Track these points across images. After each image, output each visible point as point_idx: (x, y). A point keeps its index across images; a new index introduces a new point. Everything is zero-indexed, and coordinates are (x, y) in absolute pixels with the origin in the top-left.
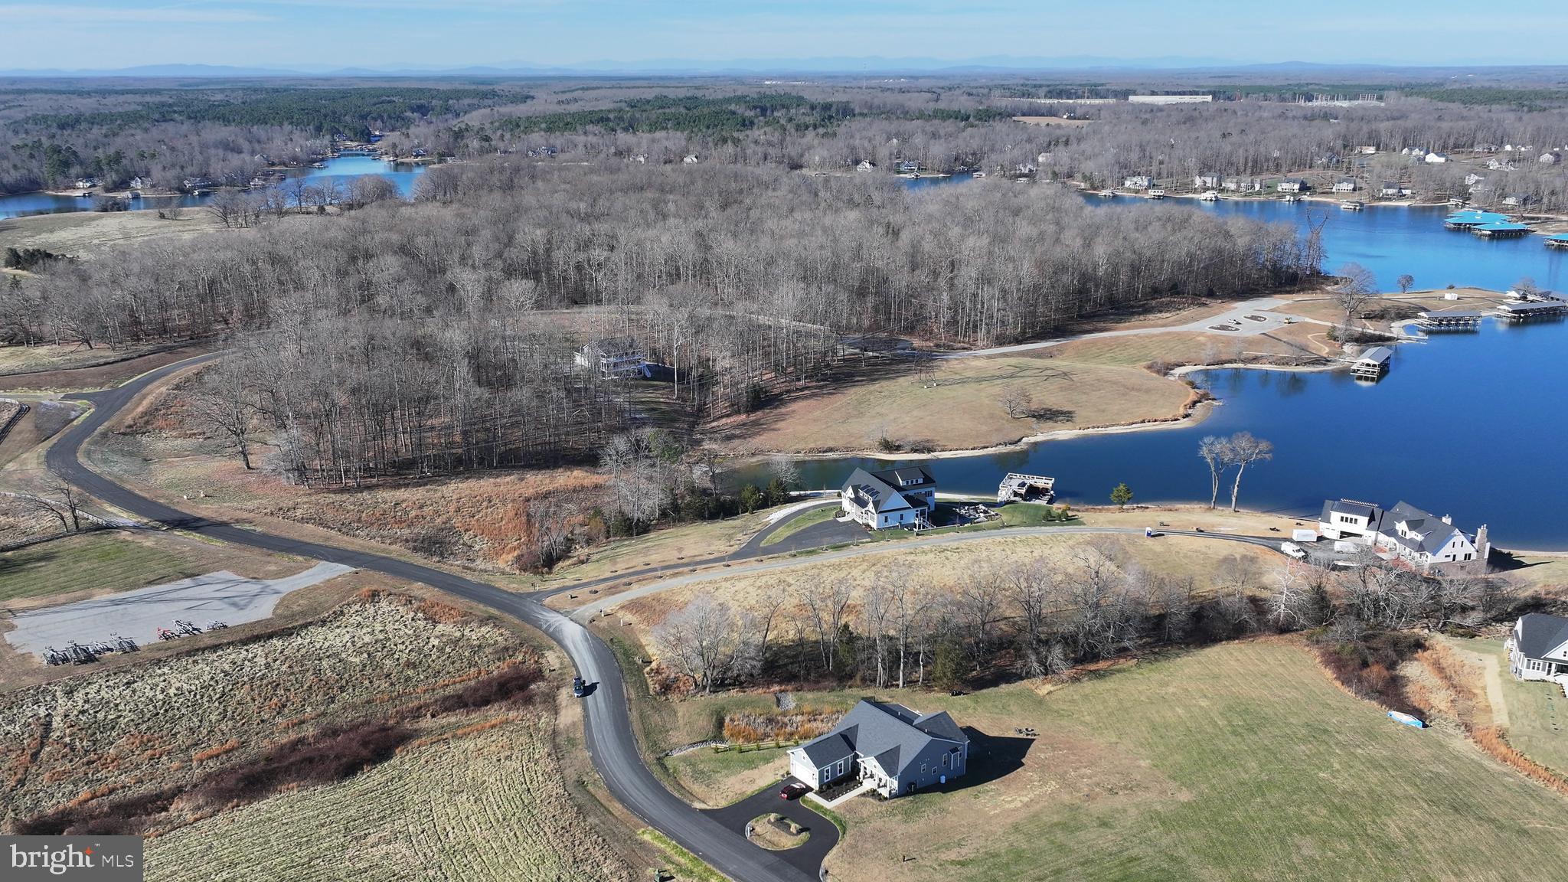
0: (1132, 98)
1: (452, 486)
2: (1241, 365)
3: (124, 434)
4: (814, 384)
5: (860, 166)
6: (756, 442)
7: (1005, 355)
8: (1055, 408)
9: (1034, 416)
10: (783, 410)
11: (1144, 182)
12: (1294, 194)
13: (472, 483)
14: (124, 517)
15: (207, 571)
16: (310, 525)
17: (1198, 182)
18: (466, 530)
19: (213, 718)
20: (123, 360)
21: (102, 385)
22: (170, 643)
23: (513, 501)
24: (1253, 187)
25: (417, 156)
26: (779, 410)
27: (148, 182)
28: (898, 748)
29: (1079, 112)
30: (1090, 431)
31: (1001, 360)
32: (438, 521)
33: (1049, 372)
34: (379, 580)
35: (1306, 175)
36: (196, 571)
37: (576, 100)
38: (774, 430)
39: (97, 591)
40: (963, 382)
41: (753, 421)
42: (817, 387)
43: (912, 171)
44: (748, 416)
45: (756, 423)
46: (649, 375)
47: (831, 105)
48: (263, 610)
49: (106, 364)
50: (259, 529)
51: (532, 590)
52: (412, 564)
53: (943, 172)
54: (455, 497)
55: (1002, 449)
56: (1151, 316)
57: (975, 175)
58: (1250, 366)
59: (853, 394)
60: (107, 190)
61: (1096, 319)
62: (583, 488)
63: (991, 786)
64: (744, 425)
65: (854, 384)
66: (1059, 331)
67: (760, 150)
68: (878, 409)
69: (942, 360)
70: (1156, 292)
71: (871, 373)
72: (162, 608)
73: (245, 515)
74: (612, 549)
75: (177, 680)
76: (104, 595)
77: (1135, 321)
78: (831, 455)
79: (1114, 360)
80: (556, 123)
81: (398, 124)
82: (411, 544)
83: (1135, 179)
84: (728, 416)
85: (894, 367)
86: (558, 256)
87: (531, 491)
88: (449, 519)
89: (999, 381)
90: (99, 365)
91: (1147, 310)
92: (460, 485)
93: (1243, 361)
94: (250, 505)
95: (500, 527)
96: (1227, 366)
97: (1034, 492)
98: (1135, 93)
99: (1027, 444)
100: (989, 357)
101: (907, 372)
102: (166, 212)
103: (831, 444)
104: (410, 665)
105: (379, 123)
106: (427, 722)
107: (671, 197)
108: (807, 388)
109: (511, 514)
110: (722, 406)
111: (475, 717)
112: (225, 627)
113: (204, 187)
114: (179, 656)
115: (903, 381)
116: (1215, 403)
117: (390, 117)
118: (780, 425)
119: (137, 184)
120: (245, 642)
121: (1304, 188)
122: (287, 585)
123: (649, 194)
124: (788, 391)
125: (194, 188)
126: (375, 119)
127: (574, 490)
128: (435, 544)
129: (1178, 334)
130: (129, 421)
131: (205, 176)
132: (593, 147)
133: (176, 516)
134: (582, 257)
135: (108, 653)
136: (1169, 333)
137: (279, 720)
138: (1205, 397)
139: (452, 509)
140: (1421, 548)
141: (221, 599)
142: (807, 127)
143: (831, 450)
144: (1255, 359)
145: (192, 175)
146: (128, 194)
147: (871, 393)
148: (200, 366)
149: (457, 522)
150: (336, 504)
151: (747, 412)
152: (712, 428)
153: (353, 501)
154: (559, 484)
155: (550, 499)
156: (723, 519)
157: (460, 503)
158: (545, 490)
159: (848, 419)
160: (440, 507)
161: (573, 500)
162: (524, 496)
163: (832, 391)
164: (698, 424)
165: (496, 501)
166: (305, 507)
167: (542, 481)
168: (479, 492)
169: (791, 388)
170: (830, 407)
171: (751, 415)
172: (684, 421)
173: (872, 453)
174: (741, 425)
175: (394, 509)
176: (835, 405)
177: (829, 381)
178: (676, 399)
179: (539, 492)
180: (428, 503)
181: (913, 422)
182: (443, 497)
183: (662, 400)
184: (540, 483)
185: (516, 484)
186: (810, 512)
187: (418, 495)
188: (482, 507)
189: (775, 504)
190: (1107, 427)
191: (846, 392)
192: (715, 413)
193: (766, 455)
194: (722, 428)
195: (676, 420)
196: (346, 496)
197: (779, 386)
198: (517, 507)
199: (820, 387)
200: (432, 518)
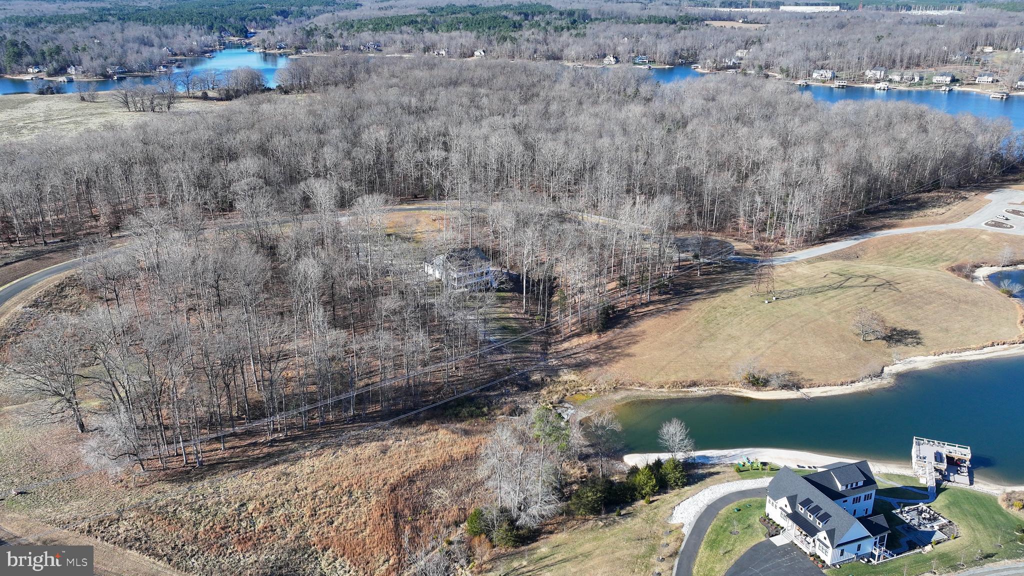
0: (782, 8)
1: (306, 465)
4: (657, 298)
5: (606, 59)
6: (616, 370)
8: (899, 327)
9: (884, 339)
10: (632, 330)
11: (829, 74)
12: (947, 85)
13: (328, 456)
16: (135, 553)
17: (869, 74)
18: (325, 549)
23: (378, 491)
24: (913, 79)
25: (280, 49)
26: (629, 330)
27: (80, 69)
29: (750, 18)
30: (945, 358)
31: (821, 264)
32: (291, 534)
33: (872, 281)
35: (949, 68)
38: (628, 355)
40: (798, 293)
41: (605, 344)
42: (660, 302)
43: (644, 63)
44: (600, 337)
45: (608, 346)
47: (573, 12)
53: (668, 64)
54: (309, 490)
56: (928, 212)
57: (693, 66)
59: (698, 310)
60: (50, 75)
61: (880, 215)
62: (453, 461)
64: (597, 347)
65: (696, 297)
68: (729, 331)
69: (770, 267)
70: (922, 186)
71: (709, 283)
77: (917, 216)
78: (698, 392)
79: (916, 261)
83: (822, 72)
84: (578, 335)
85: (728, 276)
86: (401, 156)
87: (394, 476)
88: (303, 531)
89: (832, 293)
91: (921, 206)
92: (316, 462)
95: (364, 540)
98: (783, 4)
99: (892, 375)
100: (809, 261)
101: (741, 282)
102: (86, 95)
103: (693, 377)
105: (254, 23)
107: (483, 91)
108: (651, 303)
109: (376, 515)
110: (571, 322)
113: (122, 73)
115: (741, 294)
117: (261, 19)
118: (634, 349)
119: (71, 70)
121: (954, 80)
123: (465, 88)
124: (634, 306)
125: (114, 74)
126: (251, 21)
127: (445, 468)
129: (961, 232)
131: (121, 64)
132: (407, 43)
134: (419, 156)
136: (953, 231)
139: (307, 512)
142: (562, 29)
145: (112, 64)
146: (62, 79)
147: (715, 308)
148: (63, 275)
150: (170, 509)
151: (598, 331)
152: (565, 350)
153: (190, 500)
154: (425, 458)
155: (418, 483)
156: (619, 515)
157: (317, 500)
158: (412, 470)
159: (701, 342)
160: (293, 508)
161: (443, 483)
162: (389, 483)
163: (676, 306)
164: (550, 344)
165: (357, 493)
166: (132, 516)
167: (406, 452)
168: (339, 478)
169: (637, 302)
170: (680, 327)
171: (602, 336)
172: (536, 342)
173: (738, 389)
174: (594, 348)
175: (239, 516)
176: (684, 325)
177: (670, 294)
178: (524, 313)
179: (405, 474)
180: (279, 502)
181: (768, 348)
182: (296, 489)
183: (511, 315)
184: (404, 457)
185: (379, 461)
186: (723, 512)
187: (268, 485)
188: (342, 505)
189: (673, 489)
190: (960, 351)
191: (690, 307)
192: (565, 331)
193: (628, 390)
194: (575, 351)
195: (528, 341)
196: (184, 488)
197: (623, 299)
198: (383, 501)
199: (663, 302)
200: (284, 531)
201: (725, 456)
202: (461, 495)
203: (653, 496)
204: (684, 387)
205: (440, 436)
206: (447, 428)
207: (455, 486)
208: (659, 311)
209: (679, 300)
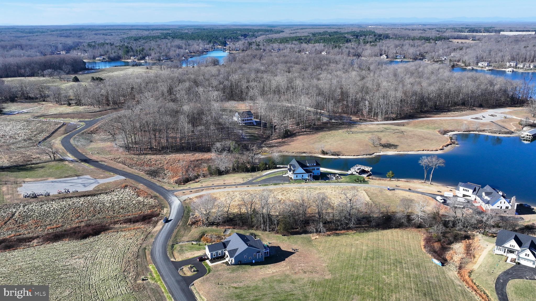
0: (502, 33)
2: (477, 133)
3: (89, 133)
4: (309, 130)
5: (382, 56)
6: (281, 148)
7: (384, 124)
8: (392, 143)
9: (383, 146)
10: (294, 138)
11: (486, 64)
14: (70, 157)
15: (83, 175)
16: (121, 164)
17: (508, 64)
18: (167, 169)
19: (59, 217)
20: (100, 111)
21: (91, 118)
22: (59, 195)
23: (186, 161)
25: (236, 51)
27: (150, 57)
28: (237, 249)
29: (477, 38)
30: (400, 153)
31: (381, 126)
32: (160, 166)
33: (396, 131)
34: (131, 182)
36: (80, 175)
37: (296, 33)
38: (289, 145)
39: (49, 178)
40: (362, 132)
44: (282, 140)
45: (284, 142)
46: (255, 124)
47: (382, 35)
48: (91, 188)
49: (94, 112)
50: (106, 164)
51: (173, 189)
52: (143, 178)
53: (412, 59)
54: (169, 159)
55: (365, 157)
56: (449, 113)
57: (424, 60)
58: (480, 133)
59: (321, 134)
60: (138, 60)
61: (427, 113)
63: (269, 265)
64: (280, 142)
65: (323, 131)
66: (411, 116)
67: (347, 50)
68: (327, 140)
69: (359, 124)
70: (456, 104)
71: (331, 127)
72: (64, 184)
73: (104, 159)
74: (209, 179)
75: (55, 205)
76: (51, 179)
77: (442, 114)
78: (304, 155)
79: (428, 128)
80: (285, 40)
81: (236, 40)
83: (482, 63)
84: (276, 139)
85: (340, 126)
87: (193, 159)
88: (163, 165)
89: (376, 133)
90: (92, 112)
91: (449, 111)
93: (478, 131)
94: (107, 157)
96: (471, 132)
97: (363, 172)
98: (503, 31)
100: (379, 124)
101: (343, 128)
103: (305, 151)
104: (123, 208)
105: (230, 40)
106: (117, 226)
108: (305, 131)
109: (184, 165)
110: (276, 136)
111: (132, 226)
112: (77, 192)
113: (166, 59)
114: (59, 199)
115: (340, 131)
116: (457, 146)
117: (234, 38)
118: (292, 143)
119: (147, 58)
120: (80, 197)
122: (102, 181)
124: (299, 132)
125: (163, 60)
126: (229, 39)
127: (208, 160)
128: (154, 173)
129: (457, 120)
130: (92, 130)
131: (167, 56)
132: (292, 48)
133: (85, 158)
135: (41, 196)
136: (453, 119)
137: (76, 220)
138: (454, 143)
139: (166, 162)
140: (488, 203)
141: (82, 183)
142: (368, 42)
143: (304, 153)
144: (484, 131)
145: (163, 56)
146: (143, 61)
147: (327, 134)
149: (165, 167)
150: (132, 158)
151: (282, 138)
152: (269, 143)
153: (137, 158)
154: (204, 157)
155: (199, 162)
157: (169, 161)
158: (199, 159)
159: (315, 143)
160: (162, 162)
161: (206, 163)
162: (191, 160)
163: (314, 133)
164: (265, 141)
165: (181, 161)
166: (122, 158)
167: (199, 156)
168: (178, 158)
170: (311, 138)
172: (261, 140)
173: (317, 155)
175: (148, 161)
176: (313, 138)
177: (314, 130)
178: (262, 133)
179: (196, 159)
180: (159, 160)
181: (337, 145)
182: (165, 159)
183: (256, 133)
185: (190, 157)
186: (279, 172)
187: (158, 157)
188: (176, 162)
189: (271, 169)
190: (409, 151)
192: (273, 138)
193: (282, 153)
194: (272, 143)
195: (258, 140)
196: (137, 156)
197: (296, 130)
198: (187, 163)
199: (310, 132)
200: (158, 165)
204: (300, 153)
205: (212, 154)
206: (215, 153)
208: (307, 134)
209: (316, 131)
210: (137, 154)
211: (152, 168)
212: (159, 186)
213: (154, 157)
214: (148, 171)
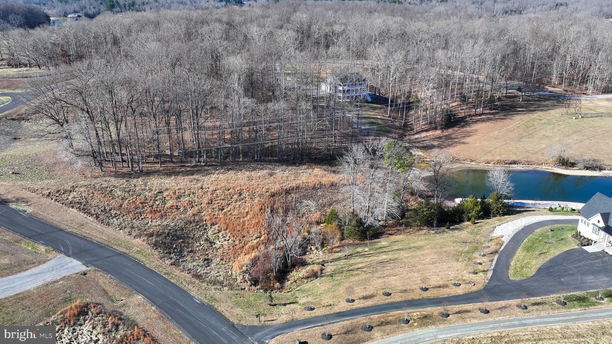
1: (214, 177)
3: (14, 120)
4: (488, 111)
6: (454, 151)
10: (468, 129)
13: (231, 174)
16: (74, 210)
18: (213, 224)
21: (26, 88)
23: (261, 195)
26: (465, 129)
32: (190, 212)
38: (464, 143)
40: (600, 115)
41: (446, 136)
42: (490, 114)
44: (443, 132)
45: (448, 137)
46: (369, 100)
50: (28, 210)
51: (257, 321)
54: (211, 189)
59: (519, 120)
62: (321, 185)
64: (440, 138)
65: (518, 113)
68: (543, 132)
69: (575, 100)
73: (28, 195)
74: (347, 257)
82: (154, 239)
84: (426, 131)
85: (543, 103)
87: (276, 188)
88: (200, 212)
92: (221, 176)
95: (244, 222)
101: (553, 107)
103: (514, 158)
108: (483, 114)
109: (257, 209)
110: (422, 124)
118: (467, 140)
124: (470, 116)
127: (314, 188)
130: (23, 111)
139: (205, 201)
143: (515, 163)
147: (533, 120)
149: (206, 215)
150: (108, 189)
151: (442, 129)
152: (416, 139)
153: (125, 186)
154: (301, 181)
155: (292, 195)
156: (448, 228)
157: (214, 195)
158: (289, 186)
159: (521, 138)
160: (195, 198)
161: (312, 197)
162: (270, 191)
163: (502, 117)
164: (405, 136)
165: (245, 194)
166: (81, 190)
167: (287, 177)
168: (234, 185)
169: (472, 113)
170: (505, 129)
171: (445, 131)
172: (395, 133)
173: (550, 168)
174: (437, 138)
175: (155, 197)
176: (508, 128)
177: (499, 110)
178: (388, 117)
179: (284, 188)
180: (187, 193)
181: (576, 144)
182: (202, 188)
183: (379, 117)
184: (285, 179)
185: (266, 179)
186: (539, 231)
187: (182, 184)
188: (233, 200)
189: (495, 216)
191: (513, 118)
192: (417, 128)
193: (462, 163)
194: (423, 139)
195: (389, 132)
196: (124, 181)
197: (462, 111)
198: (263, 201)
199: (493, 114)
200: (185, 209)
201: (539, 204)
202: (324, 206)
203: (478, 219)
204: (506, 164)
205: (314, 172)
206: (320, 168)
207: (321, 200)
208: (489, 119)
209: (505, 114)
210: (123, 176)
211: (169, 222)
212: (203, 304)
213: (169, 182)
214: (158, 235)
